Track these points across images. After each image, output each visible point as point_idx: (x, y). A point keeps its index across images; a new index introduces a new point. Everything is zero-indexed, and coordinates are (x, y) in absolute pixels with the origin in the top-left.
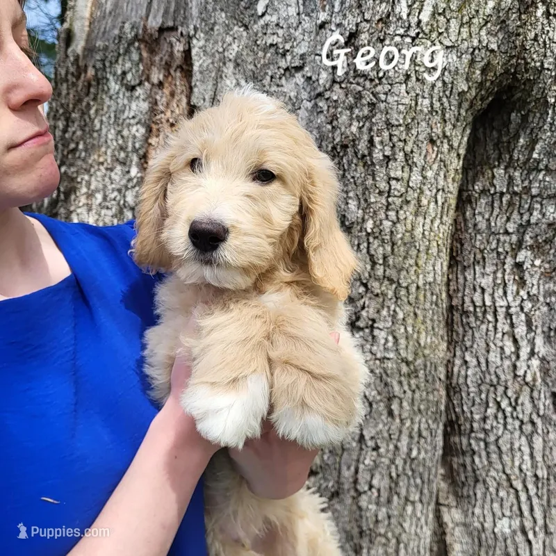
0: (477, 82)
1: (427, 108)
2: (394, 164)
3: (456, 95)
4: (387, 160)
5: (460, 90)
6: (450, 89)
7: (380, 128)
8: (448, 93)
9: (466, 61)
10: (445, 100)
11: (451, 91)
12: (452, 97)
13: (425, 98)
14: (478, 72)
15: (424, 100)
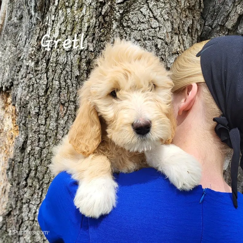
0: (85, 70)
1: (58, 86)
2: (41, 117)
3: (75, 78)
4: (38, 114)
5: (76, 75)
6: (70, 75)
7: (35, 97)
8: (69, 77)
9: (77, 58)
10: (68, 81)
11: (71, 76)
12: (72, 79)
13: (57, 80)
14: (84, 64)
15: (56, 82)
